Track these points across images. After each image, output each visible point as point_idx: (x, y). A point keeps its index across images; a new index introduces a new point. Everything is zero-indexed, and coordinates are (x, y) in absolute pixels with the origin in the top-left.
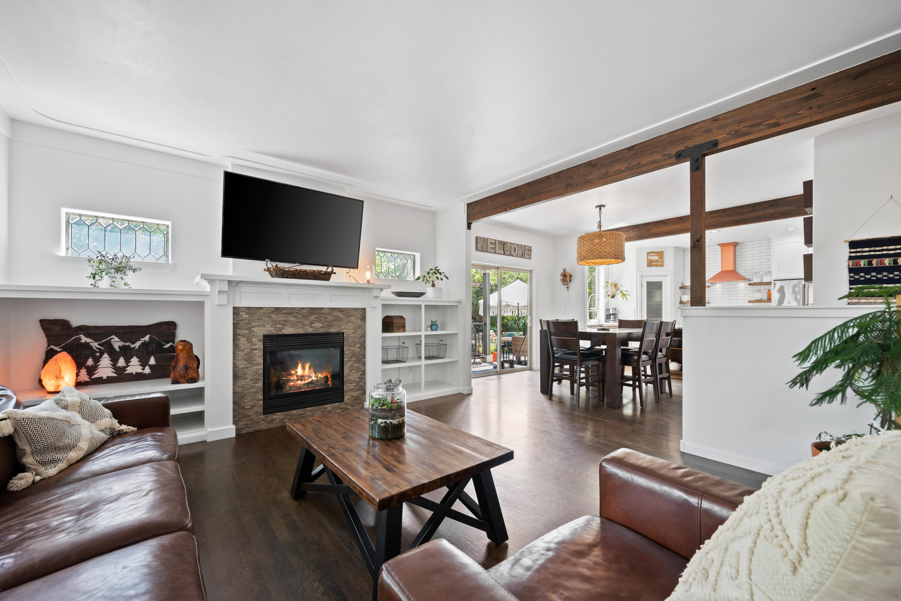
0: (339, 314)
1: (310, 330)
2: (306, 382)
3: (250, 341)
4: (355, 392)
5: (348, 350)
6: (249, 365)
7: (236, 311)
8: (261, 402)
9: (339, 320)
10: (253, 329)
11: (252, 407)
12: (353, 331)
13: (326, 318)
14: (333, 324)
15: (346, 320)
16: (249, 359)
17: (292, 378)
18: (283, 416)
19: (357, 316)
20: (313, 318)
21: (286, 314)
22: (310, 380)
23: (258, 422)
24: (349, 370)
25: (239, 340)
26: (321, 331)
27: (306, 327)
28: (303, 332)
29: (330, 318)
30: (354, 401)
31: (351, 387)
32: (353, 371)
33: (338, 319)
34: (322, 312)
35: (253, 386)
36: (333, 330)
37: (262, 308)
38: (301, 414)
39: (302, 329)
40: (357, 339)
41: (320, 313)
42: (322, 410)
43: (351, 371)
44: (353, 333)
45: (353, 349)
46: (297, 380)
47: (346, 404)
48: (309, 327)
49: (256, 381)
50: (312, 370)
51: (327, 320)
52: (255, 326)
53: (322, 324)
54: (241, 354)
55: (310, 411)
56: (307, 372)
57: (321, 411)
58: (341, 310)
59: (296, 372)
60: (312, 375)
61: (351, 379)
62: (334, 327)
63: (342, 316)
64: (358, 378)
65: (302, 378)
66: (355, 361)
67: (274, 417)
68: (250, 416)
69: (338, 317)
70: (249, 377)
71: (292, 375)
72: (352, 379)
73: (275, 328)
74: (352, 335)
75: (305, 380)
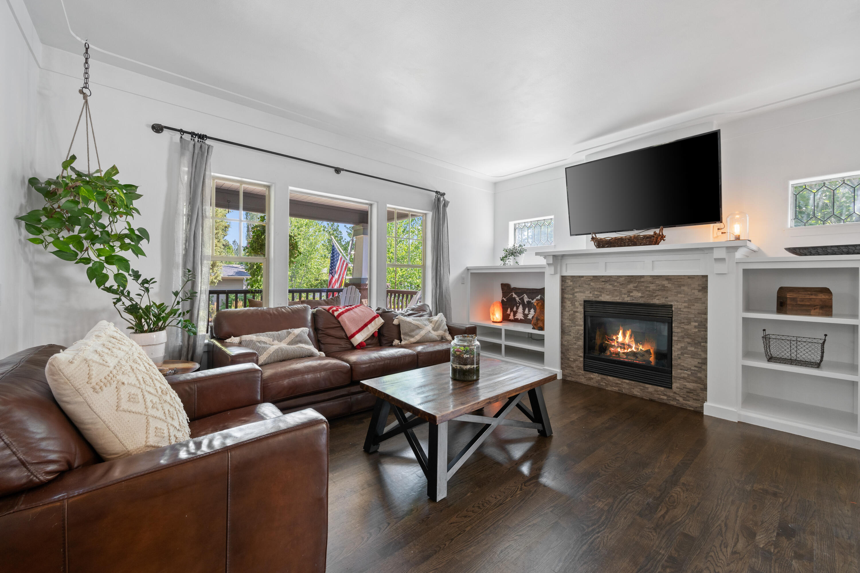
0: (665, 283)
1: (627, 299)
2: (626, 351)
3: (573, 304)
4: (689, 382)
5: (678, 327)
6: (572, 325)
7: (563, 279)
8: (582, 359)
9: (664, 290)
10: (575, 294)
11: (575, 361)
12: (686, 304)
13: (647, 287)
14: (655, 295)
15: (675, 291)
16: (573, 319)
17: (612, 344)
18: (600, 378)
19: (693, 286)
20: (631, 286)
21: (603, 282)
22: (629, 350)
23: (579, 375)
24: (679, 353)
25: (565, 302)
26: (641, 301)
27: (623, 296)
28: (620, 301)
29: (652, 287)
30: (688, 394)
31: (683, 375)
32: (685, 355)
33: (664, 289)
34: (642, 280)
35: (576, 343)
36: (656, 301)
37: (582, 277)
38: (617, 384)
39: (618, 298)
40: (692, 316)
41: (639, 282)
42: (642, 388)
43: (682, 354)
44: (685, 307)
45: (686, 327)
46: (618, 347)
47: (675, 393)
48: (626, 296)
49: (578, 339)
50: (633, 340)
51: (648, 289)
52: (577, 292)
53: (642, 293)
54: (567, 315)
55: (628, 384)
56: (627, 341)
57: (640, 389)
58: (668, 278)
59: (617, 338)
60: (632, 345)
61: (682, 364)
62: (657, 298)
63: (669, 285)
64: (695, 367)
65: (622, 346)
66: (689, 343)
67: (592, 376)
68: (573, 368)
69: (663, 286)
70: (572, 335)
72: (686, 365)
73: (593, 294)
74: (685, 310)
75: (624, 349)
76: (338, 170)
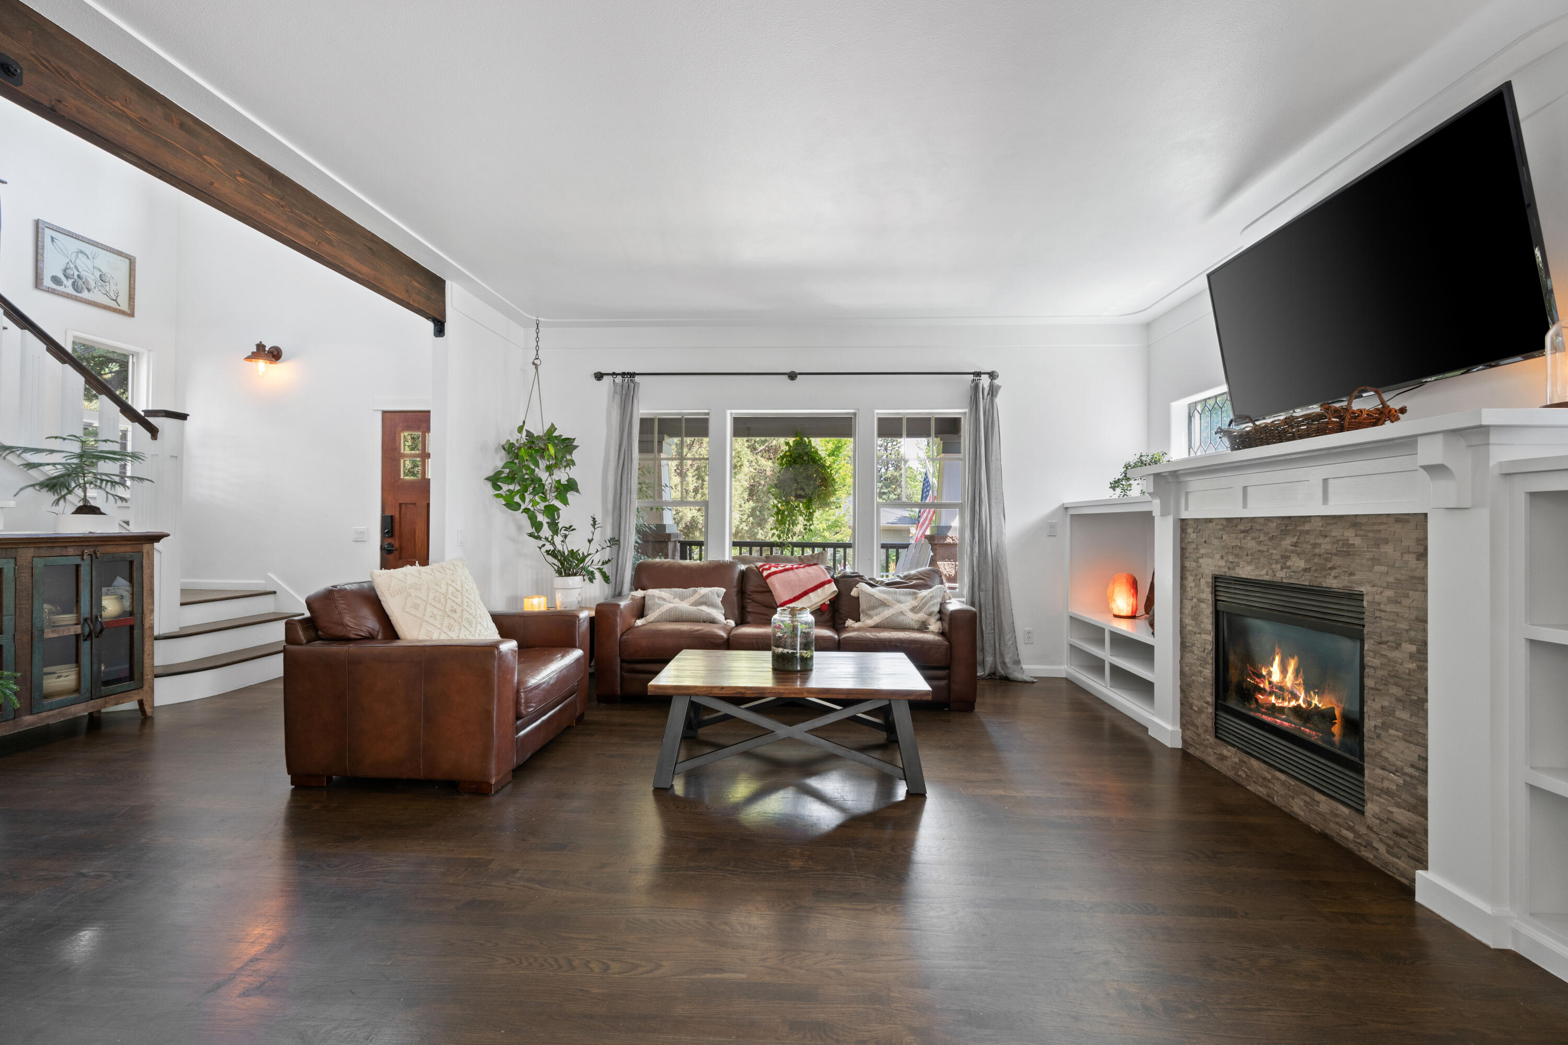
0: (1349, 534)
1: (1281, 576)
2: (1286, 704)
3: (1197, 580)
4: (1400, 806)
5: (1376, 653)
6: (1196, 630)
7: (1183, 525)
8: (1210, 710)
9: (1348, 554)
10: (1201, 560)
11: (1200, 711)
12: (1389, 593)
13: (1315, 545)
14: (1330, 565)
15: (1369, 555)
16: (1196, 617)
17: (1262, 685)
18: (1237, 760)
19: (1405, 543)
20: (1288, 542)
21: (1242, 532)
22: (1293, 703)
23: (1206, 746)
24: (1379, 722)
25: (1186, 578)
26: (1305, 581)
27: (1274, 566)
28: (1267, 578)
29: (1326, 545)
31: (1386, 784)
32: (1392, 732)
33: (1346, 550)
34: (1307, 527)
35: (1201, 672)
36: (1332, 582)
37: (1210, 521)
38: (1265, 779)
39: (1264, 572)
40: (1404, 626)
41: (1301, 532)
42: (1308, 799)
43: (1385, 726)
44: (1390, 601)
45: (1393, 654)
46: (1271, 693)
47: (1369, 828)
48: (1279, 566)
49: (1204, 662)
50: (1300, 680)
51: (1317, 551)
52: (1202, 556)
53: (1307, 561)
54: (1188, 605)
55: (1283, 783)
56: (1289, 681)
57: (1305, 801)
58: (1354, 521)
59: (1270, 674)
60: (1298, 693)
61: (1386, 754)
62: (1333, 573)
63: (1357, 541)
64: (1412, 766)
65: (1280, 691)
66: (1398, 700)
67: (1225, 752)
68: (1197, 727)
69: (1346, 543)
70: (1196, 652)
71: (1260, 676)
72: (1392, 759)
73: (1227, 561)
74: (1389, 608)
75: (1284, 699)
76: (792, 376)
